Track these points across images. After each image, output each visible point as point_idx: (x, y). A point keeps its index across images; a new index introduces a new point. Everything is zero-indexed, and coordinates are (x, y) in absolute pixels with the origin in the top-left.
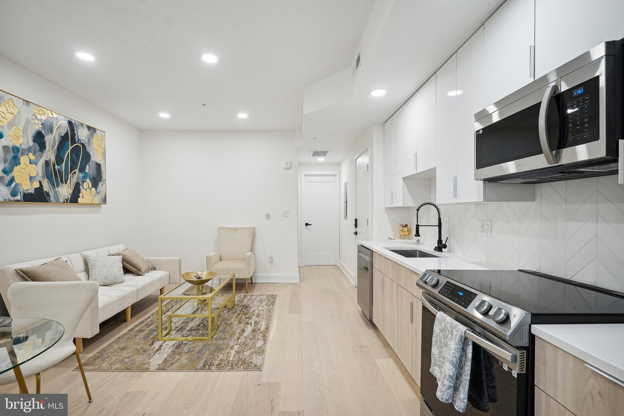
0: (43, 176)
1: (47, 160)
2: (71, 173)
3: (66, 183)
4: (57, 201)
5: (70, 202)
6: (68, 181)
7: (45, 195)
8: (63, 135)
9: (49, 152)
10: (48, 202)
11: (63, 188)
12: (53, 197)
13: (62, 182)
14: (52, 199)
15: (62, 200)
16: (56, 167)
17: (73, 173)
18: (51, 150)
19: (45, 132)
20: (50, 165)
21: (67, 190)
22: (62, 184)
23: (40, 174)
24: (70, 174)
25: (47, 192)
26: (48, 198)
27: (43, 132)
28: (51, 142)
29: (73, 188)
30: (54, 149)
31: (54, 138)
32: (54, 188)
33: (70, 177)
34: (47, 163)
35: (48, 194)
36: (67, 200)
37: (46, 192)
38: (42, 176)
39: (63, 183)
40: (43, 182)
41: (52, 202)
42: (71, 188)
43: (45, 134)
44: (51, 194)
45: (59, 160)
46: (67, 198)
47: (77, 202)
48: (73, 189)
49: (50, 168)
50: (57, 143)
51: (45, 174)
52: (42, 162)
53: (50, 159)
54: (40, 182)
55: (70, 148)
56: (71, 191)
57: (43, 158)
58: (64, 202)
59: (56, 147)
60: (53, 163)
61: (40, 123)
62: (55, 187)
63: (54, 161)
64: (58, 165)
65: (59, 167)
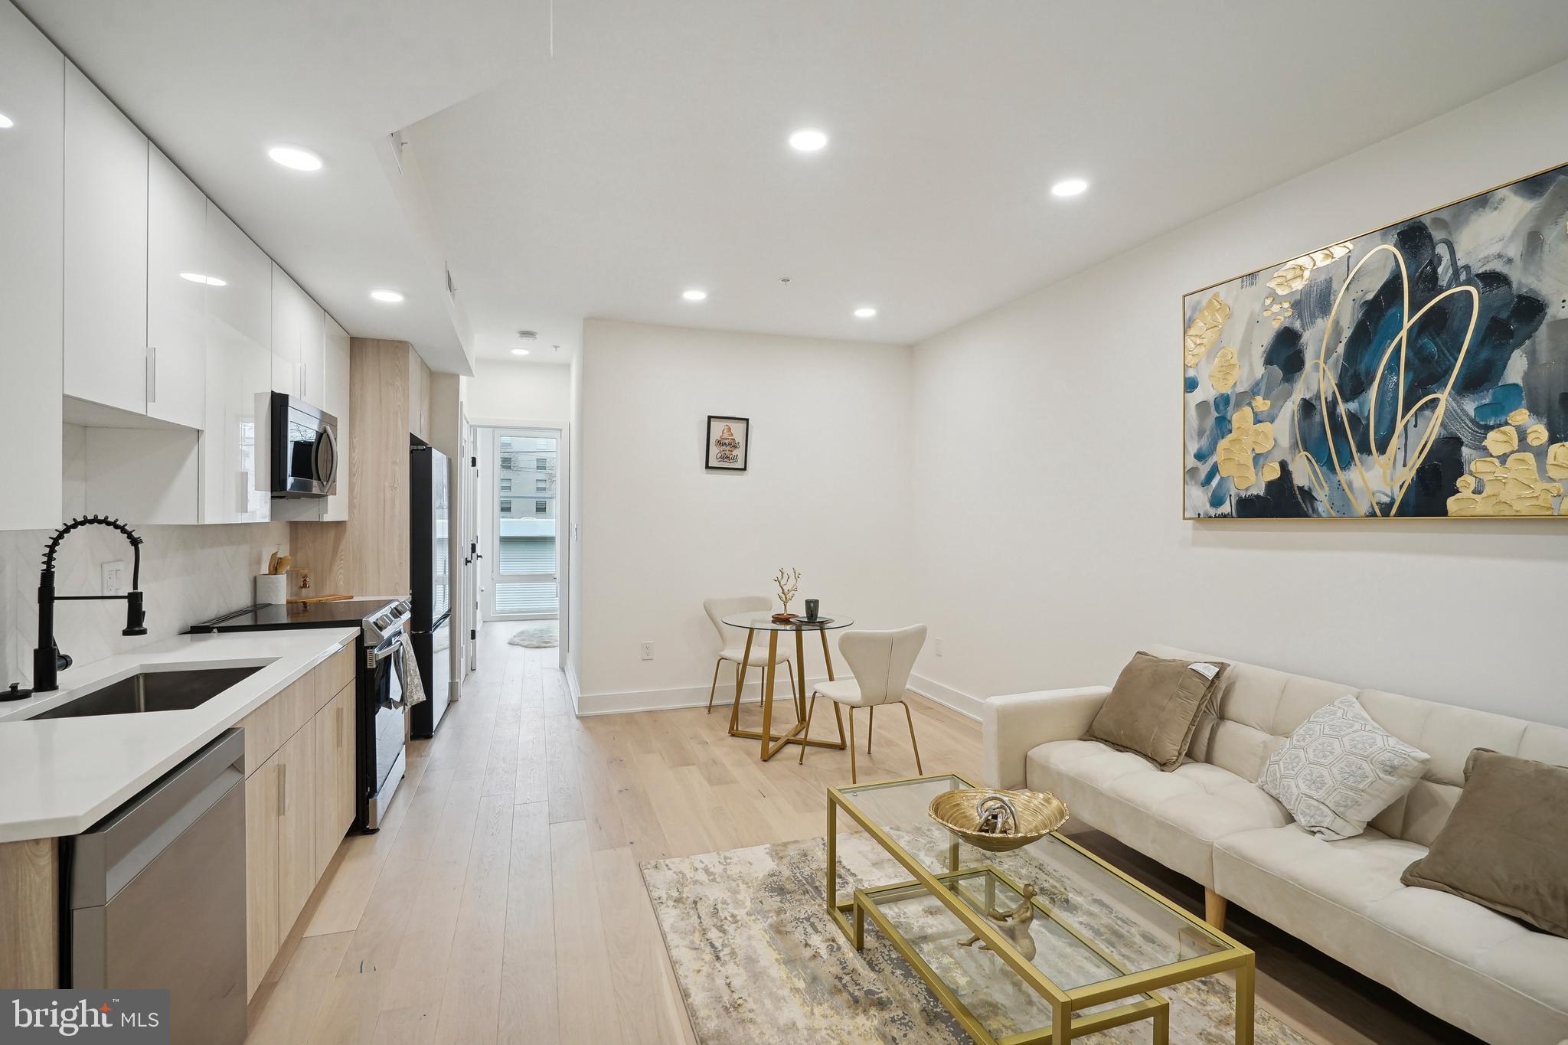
0: (1294, 446)
1: (1307, 397)
2: (1406, 409)
3: (1382, 449)
4: (1343, 511)
5: (1401, 513)
6: (1395, 442)
7: (1299, 496)
8: (1370, 297)
9: (1315, 374)
10: (1306, 516)
11: (1368, 470)
12: (1325, 500)
13: (1364, 448)
14: (1322, 506)
15: (1362, 507)
16: (1342, 408)
17: (1421, 408)
18: (1322, 365)
19: (1302, 320)
20: (1318, 407)
21: (1388, 472)
22: (1365, 456)
23: (1285, 441)
24: (1403, 417)
25: (1306, 488)
26: (1309, 505)
27: (1297, 325)
28: (1321, 341)
29: (1416, 461)
30: (1335, 355)
31: (1337, 323)
32: (1331, 476)
33: (1406, 427)
34: (1308, 407)
35: (1308, 495)
36: (1386, 509)
37: (1301, 489)
38: (1291, 447)
39: (1370, 453)
40: (1293, 460)
41: (1324, 515)
42: (1405, 465)
43: (1303, 326)
44: (1322, 494)
45: (1353, 383)
46: (1387, 500)
47: (1443, 512)
48: (1417, 465)
49: (1317, 418)
50: (1347, 334)
51: (1299, 439)
52: (1291, 407)
53: (1319, 391)
54: (1283, 465)
55: (1407, 325)
56: (1408, 475)
57: (1294, 396)
58: (1374, 515)
59: (1341, 348)
60: (1330, 399)
61: (1286, 305)
62: (1333, 469)
63: (1334, 393)
64: (1346, 400)
65: (1353, 406)
